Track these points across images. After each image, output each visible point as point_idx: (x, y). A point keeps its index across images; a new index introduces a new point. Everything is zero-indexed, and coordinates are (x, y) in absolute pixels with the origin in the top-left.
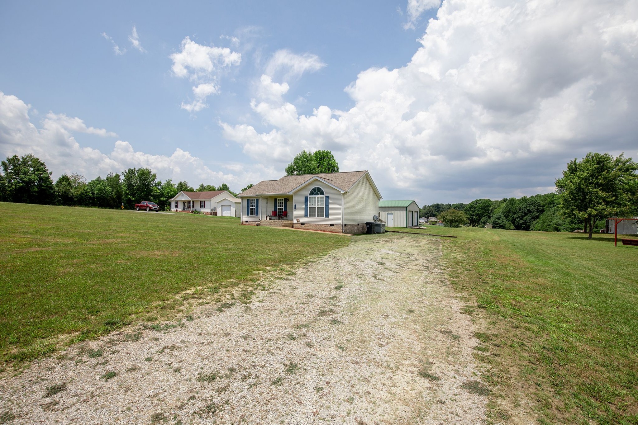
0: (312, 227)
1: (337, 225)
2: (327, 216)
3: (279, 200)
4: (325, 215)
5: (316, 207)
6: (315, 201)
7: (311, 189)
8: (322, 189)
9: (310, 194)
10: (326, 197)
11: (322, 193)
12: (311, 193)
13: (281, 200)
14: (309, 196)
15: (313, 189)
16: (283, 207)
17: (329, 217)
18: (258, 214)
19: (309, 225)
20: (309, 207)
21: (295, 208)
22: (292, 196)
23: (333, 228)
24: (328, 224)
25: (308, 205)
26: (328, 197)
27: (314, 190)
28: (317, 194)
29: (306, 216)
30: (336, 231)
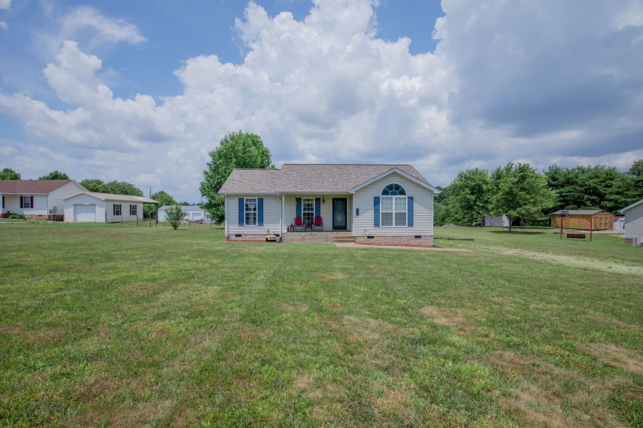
0: (386, 241)
1: (425, 236)
2: (411, 224)
3: (304, 200)
4: (408, 224)
5: (394, 212)
6: (392, 204)
7: (385, 186)
8: (403, 186)
9: (383, 194)
10: (409, 198)
11: (403, 193)
12: (385, 192)
13: (308, 200)
14: (381, 196)
15: (387, 187)
16: (314, 212)
17: (413, 226)
18: (262, 221)
19: (381, 238)
20: (381, 212)
21: (358, 214)
22: (351, 196)
23: (419, 240)
24: (413, 236)
25: (379, 210)
26: (411, 198)
27: (390, 187)
28: (393, 194)
29: (377, 224)
30: (424, 244)
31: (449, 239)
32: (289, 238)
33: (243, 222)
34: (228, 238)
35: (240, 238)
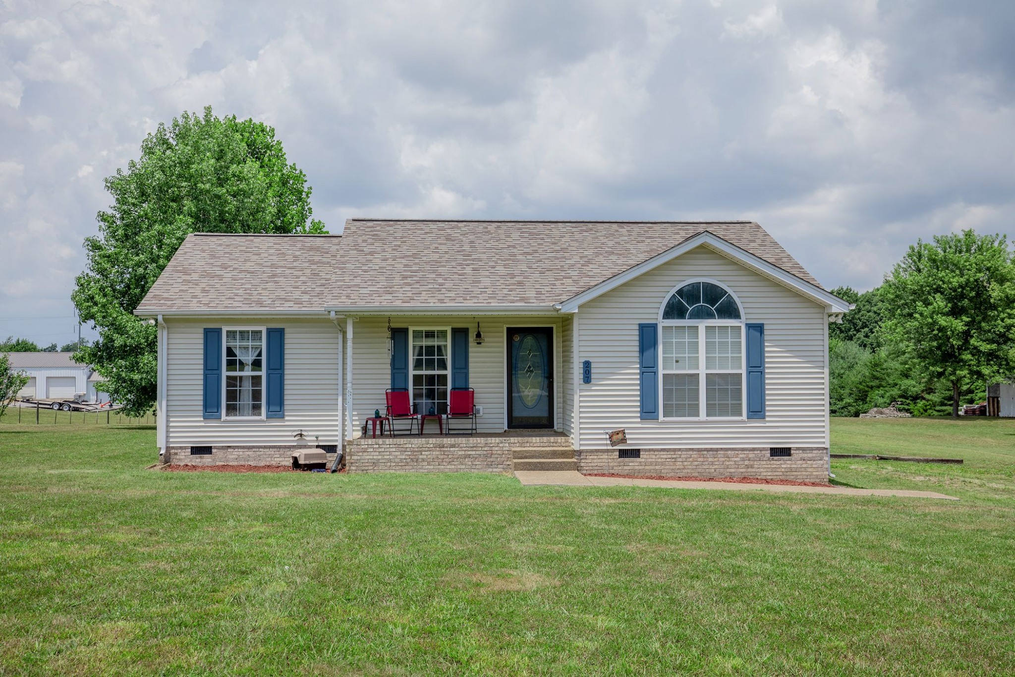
0: (679, 465)
1: (803, 449)
2: (757, 411)
3: (417, 334)
4: (749, 411)
5: (702, 371)
6: (695, 346)
7: (673, 291)
8: (730, 291)
9: (668, 315)
10: (749, 326)
11: (730, 311)
12: (674, 310)
13: (430, 335)
14: (662, 323)
15: (680, 292)
16: (449, 372)
17: (764, 417)
18: (281, 403)
19: (664, 455)
20: (661, 372)
21: (587, 379)
22: (566, 321)
23: (783, 463)
24: (761, 450)
25: (655, 365)
26: (756, 330)
27: (690, 294)
28: (700, 314)
29: (648, 412)
30: (801, 475)
31: (881, 458)
32: (367, 457)
33: (218, 406)
34: (167, 460)
35: (207, 459)
